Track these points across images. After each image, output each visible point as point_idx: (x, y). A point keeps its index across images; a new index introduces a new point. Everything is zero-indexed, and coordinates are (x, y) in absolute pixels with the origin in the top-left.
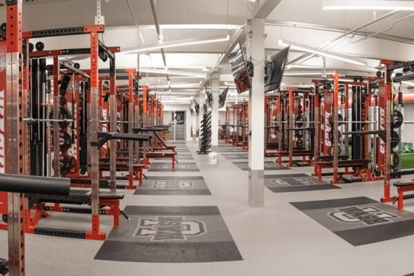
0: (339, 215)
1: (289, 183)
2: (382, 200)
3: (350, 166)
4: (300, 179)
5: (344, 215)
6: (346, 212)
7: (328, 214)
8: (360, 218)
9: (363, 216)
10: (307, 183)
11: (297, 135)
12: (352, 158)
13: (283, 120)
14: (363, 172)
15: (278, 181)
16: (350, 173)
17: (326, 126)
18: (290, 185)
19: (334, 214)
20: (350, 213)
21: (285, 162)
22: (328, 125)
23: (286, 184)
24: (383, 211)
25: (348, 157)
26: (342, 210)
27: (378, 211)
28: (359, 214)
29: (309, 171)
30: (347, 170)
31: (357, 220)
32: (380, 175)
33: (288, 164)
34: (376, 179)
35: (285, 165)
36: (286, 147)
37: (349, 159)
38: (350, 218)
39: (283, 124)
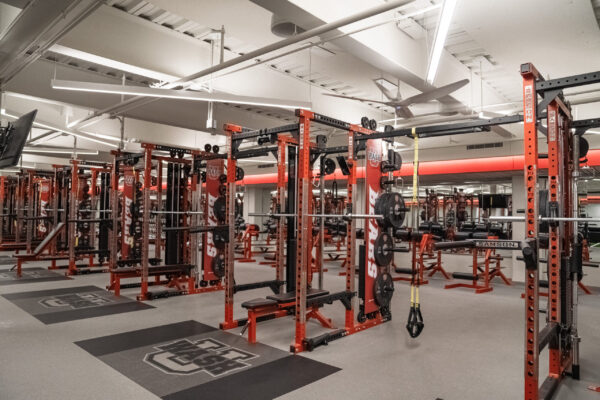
0: (163, 358)
1: (72, 303)
2: (221, 326)
3: (162, 274)
4: (88, 296)
5: (170, 358)
6: (171, 351)
7: (144, 360)
8: (197, 362)
9: (201, 357)
10: (100, 301)
11: (81, 228)
12: (166, 263)
13: (60, 207)
14: (181, 281)
15: (52, 302)
16: (163, 283)
17: (126, 217)
18: (73, 308)
19: (156, 358)
20: (180, 354)
21: (61, 268)
22: (129, 215)
23: (65, 306)
24: (228, 347)
25: (160, 261)
26: (166, 349)
27: (222, 346)
28: (193, 355)
29: (103, 281)
30: (158, 279)
31: (194, 366)
32: (206, 285)
33: (68, 271)
34: (202, 291)
35: (62, 272)
36: (63, 246)
37: (163, 264)
38: (182, 364)
39: (59, 213)
